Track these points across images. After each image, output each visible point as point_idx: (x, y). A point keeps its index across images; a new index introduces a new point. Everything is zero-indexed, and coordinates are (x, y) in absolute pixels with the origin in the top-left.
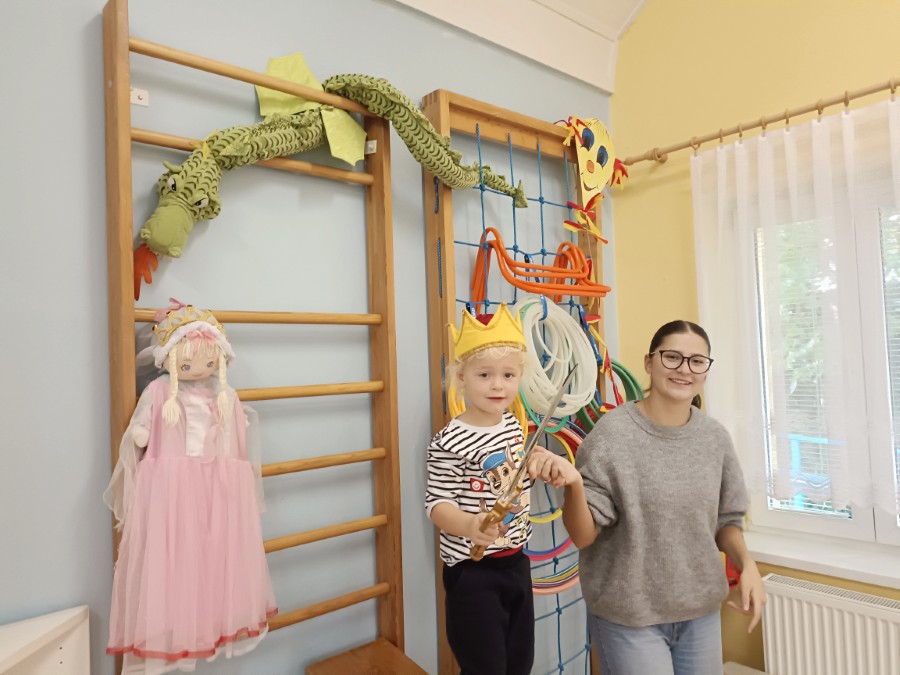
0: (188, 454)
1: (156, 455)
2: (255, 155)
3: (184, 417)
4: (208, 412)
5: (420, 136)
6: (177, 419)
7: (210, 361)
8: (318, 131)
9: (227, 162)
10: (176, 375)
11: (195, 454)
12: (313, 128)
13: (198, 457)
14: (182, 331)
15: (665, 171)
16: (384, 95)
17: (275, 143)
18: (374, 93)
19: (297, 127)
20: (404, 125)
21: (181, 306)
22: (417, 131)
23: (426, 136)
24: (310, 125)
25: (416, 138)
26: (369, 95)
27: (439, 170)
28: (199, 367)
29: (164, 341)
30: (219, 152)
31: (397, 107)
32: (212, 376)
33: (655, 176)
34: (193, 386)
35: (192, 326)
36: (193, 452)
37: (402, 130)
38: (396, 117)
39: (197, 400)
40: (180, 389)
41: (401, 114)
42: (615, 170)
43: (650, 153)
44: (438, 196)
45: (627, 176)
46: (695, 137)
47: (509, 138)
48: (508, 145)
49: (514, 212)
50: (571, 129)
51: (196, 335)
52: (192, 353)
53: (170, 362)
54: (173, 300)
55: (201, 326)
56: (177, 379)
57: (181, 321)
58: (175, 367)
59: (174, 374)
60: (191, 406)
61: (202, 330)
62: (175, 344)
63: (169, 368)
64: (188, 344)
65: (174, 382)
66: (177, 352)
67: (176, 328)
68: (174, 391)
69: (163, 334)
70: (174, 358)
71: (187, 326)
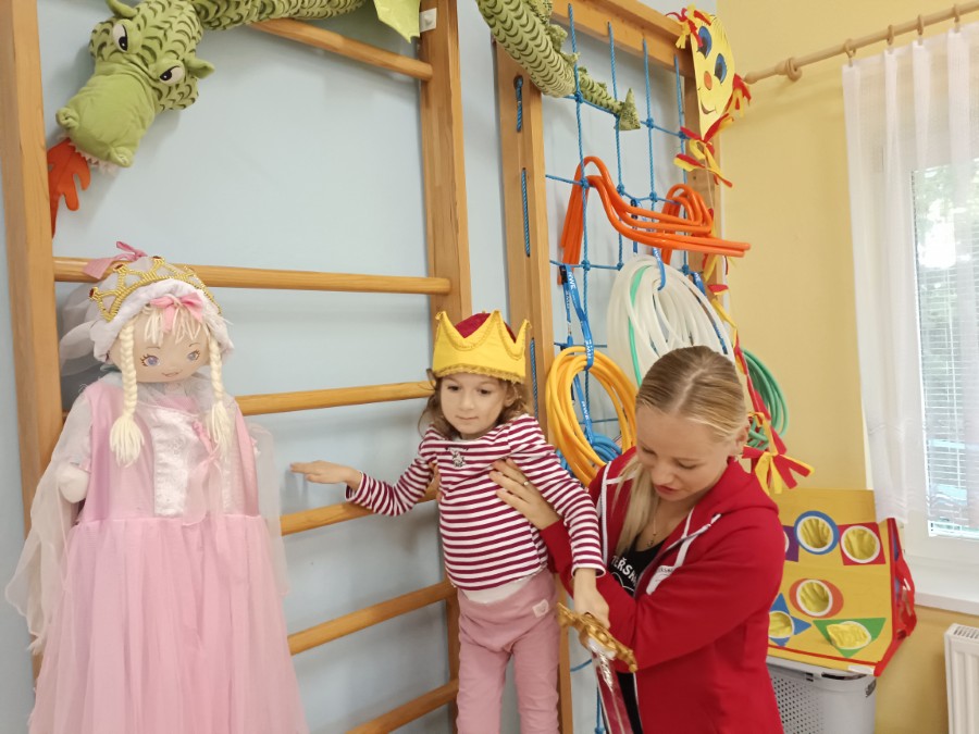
0: (158, 511)
1: (102, 515)
3: (148, 448)
4: (192, 436)
6: (136, 452)
7: (193, 349)
10: (133, 374)
11: (171, 511)
13: (177, 516)
14: (144, 295)
21: (138, 255)
28: (173, 360)
32: (198, 375)
34: (164, 393)
35: (161, 287)
36: (166, 507)
39: (172, 416)
40: (140, 398)
42: (734, 89)
43: (784, 66)
44: (521, 105)
45: (749, 98)
46: (850, 40)
47: (609, 29)
48: (607, 41)
49: (617, 137)
50: (686, 25)
51: (169, 302)
52: (162, 335)
53: (122, 351)
54: (122, 245)
55: (176, 287)
56: (135, 381)
57: (142, 278)
58: (131, 358)
59: (129, 372)
60: (161, 426)
61: (179, 295)
62: (130, 319)
63: (121, 361)
64: (154, 318)
65: (130, 386)
66: (134, 332)
67: (131, 290)
68: (131, 402)
69: (108, 302)
70: (128, 342)
71: (153, 285)
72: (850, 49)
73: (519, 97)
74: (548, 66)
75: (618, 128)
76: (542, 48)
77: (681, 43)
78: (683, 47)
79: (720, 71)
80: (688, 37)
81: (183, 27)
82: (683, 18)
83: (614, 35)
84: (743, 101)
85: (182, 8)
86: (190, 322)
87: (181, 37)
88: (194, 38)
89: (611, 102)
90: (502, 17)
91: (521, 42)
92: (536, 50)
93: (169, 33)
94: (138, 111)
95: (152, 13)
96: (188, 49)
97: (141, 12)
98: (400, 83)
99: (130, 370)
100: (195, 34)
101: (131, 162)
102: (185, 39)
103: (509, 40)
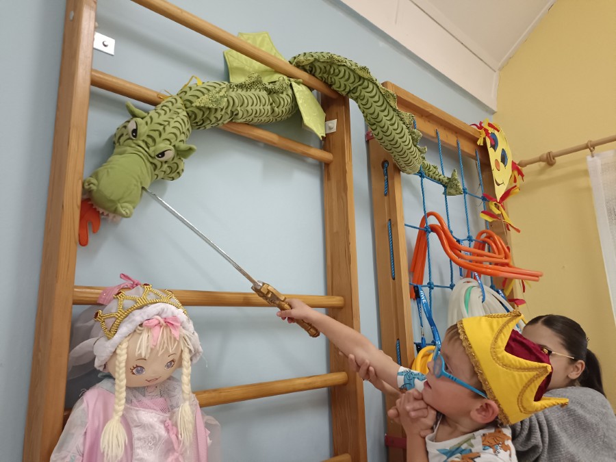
2: (229, 112)
3: (130, 447)
4: (163, 432)
5: (386, 113)
6: (121, 452)
7: (170, 359)
8: (289, 101)
9: (200, 114)
10: (124, 383)
12: (284, 96)
14: (138, 316)
15: (554, 172)
16: (353, 71)
17: (250, 104)
18: (342, 69)
19: (270, 92)
20: (371, 100)
21: (135, 285)
22: (383, 108)
23: (392, 113)
24: (282, 93)
25: (382, 114)
26: (337, 71)
27: (399, 149)
28: (156, 369)
29: (111, 331)
30: (191, 102)
31: (366, 83)
32: (170, 378)
33: (544, 177)
34: (144, 396)
35: (152, 310)
37: (368, 106)
38: (363, 93)
39: (149, 416)
40: (128, 401)
41: (369, 90)
42: (513, 171)
43: (545, 156)
44: (387, 179)
45: (522, 176)
46: (591, 141)
47: (437, 133)
48: (436, 141)
49: (446, 199)
50: (482, 131)
51: (157, 322)
52: (149, 350)
53: (117, 363)
54: (124, 276)
55: (163, 310)
56: (124, 388)
57: (136, 302)
58: (124, 369)
59: (121, 381)
60: (141, 426)
61: (164, 316)
62: (126, 337)
63: (115, 371)
64: (145, 336)
65: (121, 393)
66: (128, 348)
67: (128, 313)
68: (120, 406)
69: (110, 322)
70: (122, 357)
71: (145, 309)
72: (591, 147)
73: (386, 174)
74: (410, 154)
75: (445, 193)
76: (407, 143)
77: (480, 142)
78: (482, 144)
79: (504, 159)
80: (485, 139)
81: (177, 125)
82: (481, 127)
83: (440, 138)
84: (519, 178)
85: (178, 113)
86: (171, 337)
87: (175, 131)
88: (183, 133)
89: (442, 177)
90: (382, 124)
91: (393, 140)
92: (402, 144)
93: (167, 128)
94: (139, 178)
95: (157, 115)
96: (178, 140)
97: (150, 115)
98: (311, 165)
99: (122, 379)
100: (184, 131)
101: (131, 214)
102: (178, 133)
103: (385, 138)
